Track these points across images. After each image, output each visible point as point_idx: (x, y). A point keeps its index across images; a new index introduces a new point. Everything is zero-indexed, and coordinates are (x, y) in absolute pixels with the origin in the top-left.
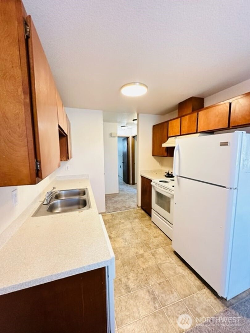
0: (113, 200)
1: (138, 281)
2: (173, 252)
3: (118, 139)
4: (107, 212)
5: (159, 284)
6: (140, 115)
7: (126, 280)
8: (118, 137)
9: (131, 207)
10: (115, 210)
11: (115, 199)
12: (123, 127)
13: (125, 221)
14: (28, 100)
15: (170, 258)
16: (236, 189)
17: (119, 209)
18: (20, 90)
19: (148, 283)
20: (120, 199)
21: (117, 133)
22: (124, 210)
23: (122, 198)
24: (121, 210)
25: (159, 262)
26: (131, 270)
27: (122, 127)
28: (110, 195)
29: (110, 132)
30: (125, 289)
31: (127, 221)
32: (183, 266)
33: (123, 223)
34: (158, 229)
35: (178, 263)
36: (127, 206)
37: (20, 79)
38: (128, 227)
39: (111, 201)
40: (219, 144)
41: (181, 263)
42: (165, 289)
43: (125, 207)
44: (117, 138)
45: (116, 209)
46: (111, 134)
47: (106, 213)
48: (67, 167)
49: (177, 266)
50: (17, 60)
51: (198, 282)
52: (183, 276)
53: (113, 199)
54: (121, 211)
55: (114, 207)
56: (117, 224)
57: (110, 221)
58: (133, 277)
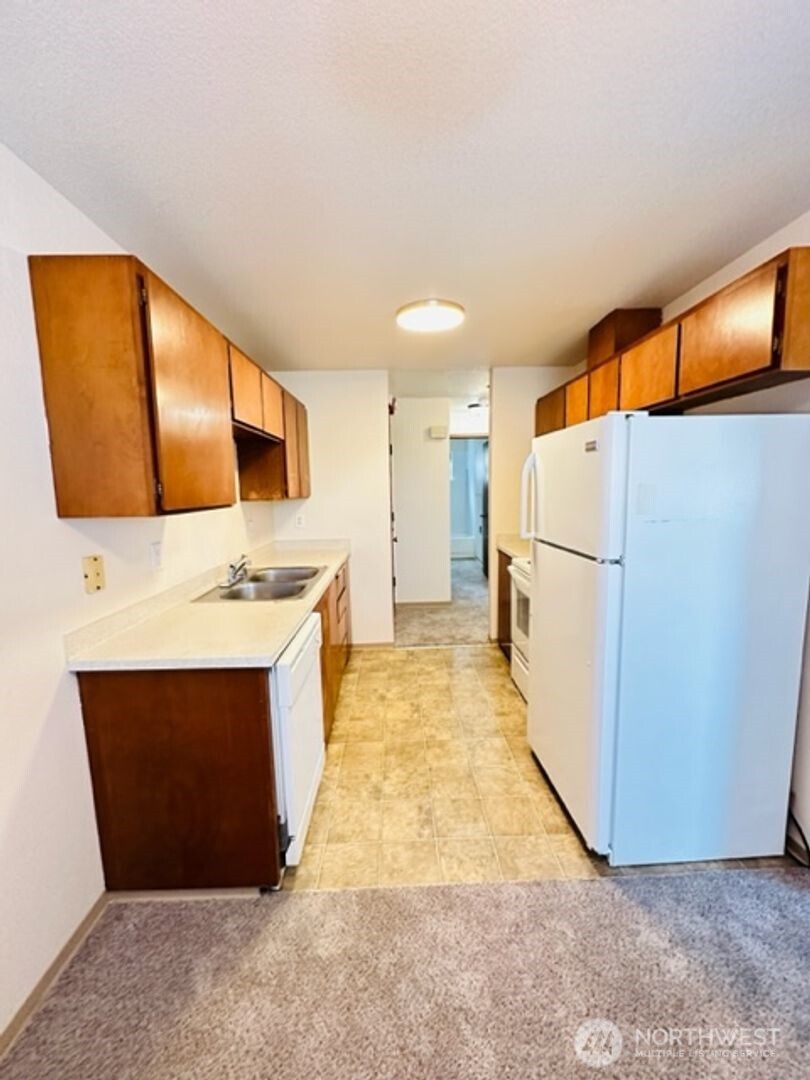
0: (429, 618)
1: (406, 785)
2: (529, 752)
3: (451, 446)
4: (399, 643)
5: (454, 801)
6: (495, 370)
7: (381, 778)
8: (452, 438)
9: (469, 640)
10: (422, 642)
11: (436, 617)
12: (473, 409)
13: (438, 669)
14: (144, 394)
15: (513, 761)
16: (617, 562)
17: (434, 640)
18: (135, 380)
19: (428, 794)
20: (448, 617)
21: (446, 428)
22: (446, 644)
23: (456, 615)
24: (437, 645)
25: (479, 763)
26: (401, 765)
27: (471, 406)
28: (425, 607)
29: (427, 427)
30: (371, 793)
31: (442, 668)
32: (536, 783)
33: (429, 673)
34: (520, 698)
35: (529, 774)
36: (458, 637)
37: (134, 367)
38: (437, 682)
39: (422, 620)
40: (584, 448)
41: (537, 776)
42: (462, 812)
43: (453, 637)
44: (448, 441)
45: (425, 640)
46: (429, 431)
47: (394, 647)
48: (299, 519)
49: (521, 779)
50: (130, 340)
51: (559, 820)
52: (525, 801)
53: (427, 615)
54: (435, 647)
55: (422, 634)
56: (413, 673)
57: (399, 664)
58: (398, 776)
